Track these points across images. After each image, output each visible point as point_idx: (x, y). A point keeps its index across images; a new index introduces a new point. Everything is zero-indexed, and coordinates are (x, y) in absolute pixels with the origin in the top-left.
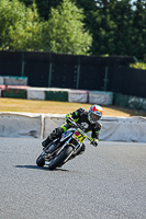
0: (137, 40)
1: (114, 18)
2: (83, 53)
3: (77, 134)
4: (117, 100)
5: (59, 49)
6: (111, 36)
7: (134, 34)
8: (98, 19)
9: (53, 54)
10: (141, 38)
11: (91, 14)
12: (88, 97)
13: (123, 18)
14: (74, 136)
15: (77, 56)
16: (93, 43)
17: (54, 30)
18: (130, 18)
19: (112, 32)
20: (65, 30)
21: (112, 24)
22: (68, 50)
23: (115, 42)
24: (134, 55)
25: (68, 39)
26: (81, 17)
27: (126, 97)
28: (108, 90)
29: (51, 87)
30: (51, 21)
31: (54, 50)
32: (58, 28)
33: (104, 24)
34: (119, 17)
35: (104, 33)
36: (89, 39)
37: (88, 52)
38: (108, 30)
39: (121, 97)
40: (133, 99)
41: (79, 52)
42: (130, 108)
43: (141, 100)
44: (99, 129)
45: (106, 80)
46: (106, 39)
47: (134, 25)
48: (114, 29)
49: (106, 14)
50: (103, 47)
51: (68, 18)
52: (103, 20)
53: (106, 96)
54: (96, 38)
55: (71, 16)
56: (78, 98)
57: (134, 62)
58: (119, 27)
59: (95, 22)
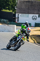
10: (4, 3)
24: (2, 7)
40: (2, 20)
43: (5, 20)
44: (29, 35)
57: (2, 9)
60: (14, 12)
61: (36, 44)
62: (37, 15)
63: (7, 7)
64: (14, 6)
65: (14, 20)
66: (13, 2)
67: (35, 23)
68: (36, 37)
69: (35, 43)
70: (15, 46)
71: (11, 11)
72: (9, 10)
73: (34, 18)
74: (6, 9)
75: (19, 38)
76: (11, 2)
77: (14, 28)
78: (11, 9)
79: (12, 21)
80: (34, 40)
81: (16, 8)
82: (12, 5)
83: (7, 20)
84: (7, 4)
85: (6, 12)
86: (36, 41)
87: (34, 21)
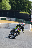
0: (21, 7)
1: (16, 2)
2: (9, 10)
3: (19, 30)
4: (17, 20)
5: (4, 9)
6: (15, 6)
7: (20, 5)
8: (12, 2)
9: (3, 10)
11: (11, 1)
12: (10, 19)
13: (18, 2)
15: (8, 10)
16: (11, 7)
17: (3, 5)
18: (19, 2)
19: (15, 5)
20: (5, 4)
21: (15, 3)
22: (6, 9)
23: (16, 7)
24: (20, 10)
25: (6, 6)
26: (9, 2)
27: (19, 19)
28: (15, 18)
29: (2, 17)
30: (2, 2)
31: (3, 9)
32: (4, 4)
33: (14, 3)
34: (17, 2)
35: (14, 5)
36: (10, 7)
37: (10, 9)
38: (14, 4)
39: (18, 19)
40: (20, 20)
41: (8, 9)
42: (19, 21)
43: (22, 20)
44: (24, 28)
45: (14, 15)
46: (14, 6)
47: (20, 3)
48: (16, 4)
49: (14, 1)
50: (13, 8)
51: (6, 2)
52: (14, 2)
53: (14, 19)
54: (12, 6)
55: (6, 1)
56: (8, 19)
57: (20, 11)
58: (17, 4)
59: (12, 3)
60: (30, 14)
63: (24, 10)
64: (29, 9)
65: (30, 20)
66: (29, 6)
70: (13, 36)
71: (27, 13)
72: (26, 12)
74: (23, 11)
76: (27, 6)
77: (30, 26)
78: (27, 11)
79: (28, 20)
81: (31, 11)
82: (28, 8)
83: (24, 20)
84: (24, 7)
85: (23, 13)
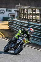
14: (23, 41)
61: (4, 39)
62: (5, 9)
67: (3, 17)
68: (4, 32)
69: (3, 37)
73: (2, 12)
75: (19, 40)
80: (2, 34)
86: (4, 36)
87: (2, 15)
